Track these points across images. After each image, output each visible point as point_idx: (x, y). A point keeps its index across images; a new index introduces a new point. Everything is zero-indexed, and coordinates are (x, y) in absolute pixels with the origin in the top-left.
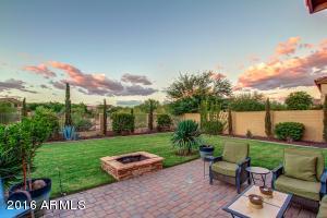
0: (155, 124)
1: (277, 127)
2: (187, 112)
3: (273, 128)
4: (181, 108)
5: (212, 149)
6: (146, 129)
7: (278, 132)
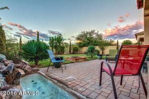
0: (72, 51)
4: (82, 45)
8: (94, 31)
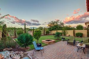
0: (45, 33)
1: (76, 34)
2: (53, 30)
3: (75, 34)
4: (51, 29)
5: (64, 39)
6: (43, 34)
7: (77, 35)
8: (59, 20)
